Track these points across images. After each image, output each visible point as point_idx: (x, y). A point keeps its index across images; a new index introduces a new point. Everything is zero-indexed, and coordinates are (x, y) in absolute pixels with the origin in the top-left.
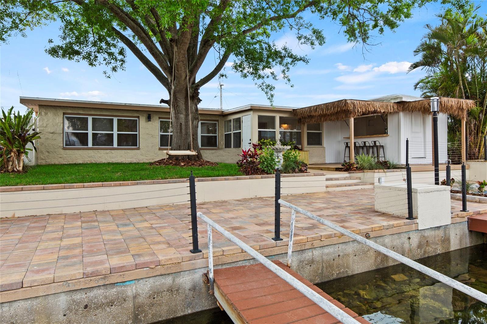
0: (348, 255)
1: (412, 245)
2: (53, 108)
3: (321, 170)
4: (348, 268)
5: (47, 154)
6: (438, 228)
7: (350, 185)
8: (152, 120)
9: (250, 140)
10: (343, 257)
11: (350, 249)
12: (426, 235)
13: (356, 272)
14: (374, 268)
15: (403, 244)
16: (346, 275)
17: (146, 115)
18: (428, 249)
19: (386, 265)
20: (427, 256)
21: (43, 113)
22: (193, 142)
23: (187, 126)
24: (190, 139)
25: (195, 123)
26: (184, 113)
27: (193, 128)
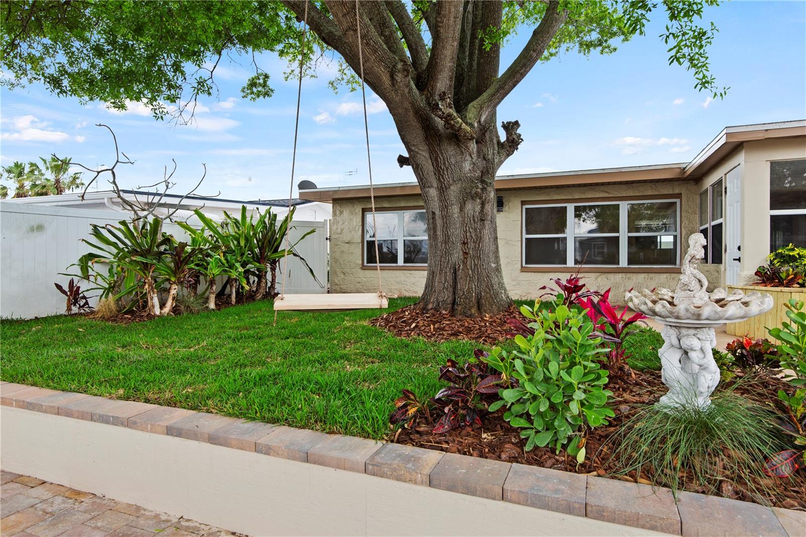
2: (351, 203)
5: (342, 276)
8: (506, 208)
9: (739, 248)
21: (338, 212)
22: (465, 263)
23: (446, 217)
24: (457, 255)
25: (473, 208)
26: (435, 185)
27: (463, 223)
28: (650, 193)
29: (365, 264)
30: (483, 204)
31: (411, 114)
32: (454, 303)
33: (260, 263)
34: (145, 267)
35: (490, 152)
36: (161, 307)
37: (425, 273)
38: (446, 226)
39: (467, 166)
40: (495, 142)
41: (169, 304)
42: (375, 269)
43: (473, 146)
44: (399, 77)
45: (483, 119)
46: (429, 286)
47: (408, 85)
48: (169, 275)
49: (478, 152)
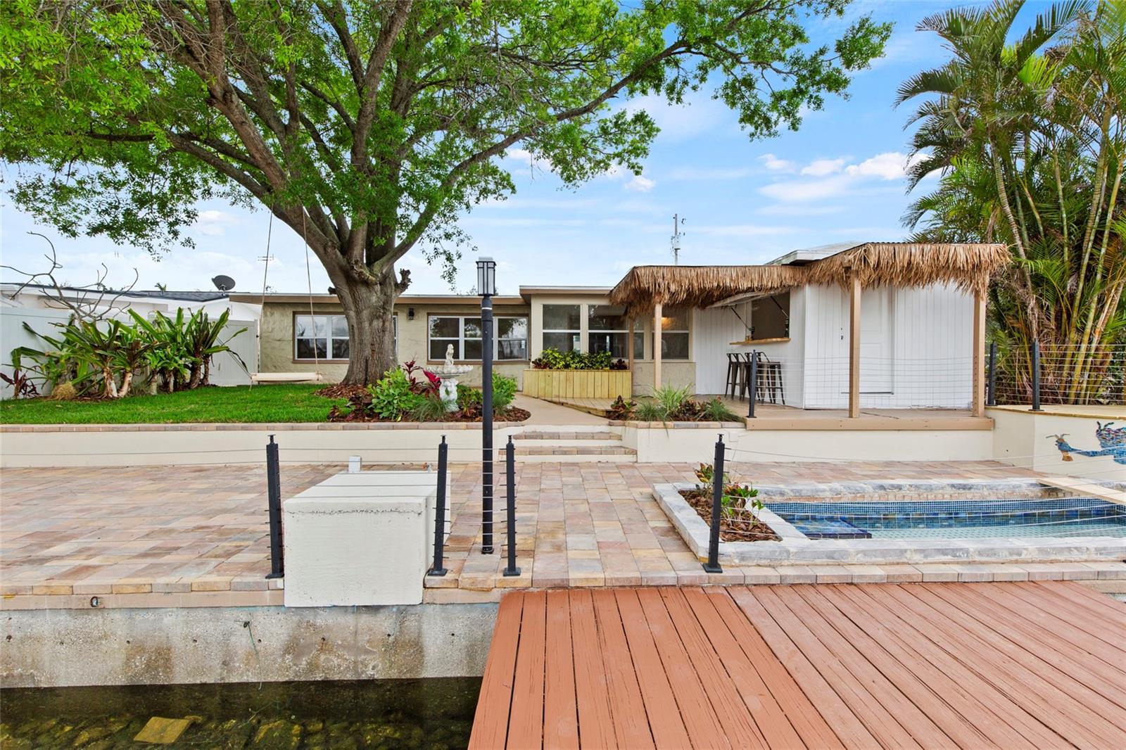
0: (38, 639)
1: (264, 642)
2: (281, 307)
3: (589, 413)
4: (36, 669)
6: (374, 609)
7: (565, 453)
8: (416, 317)
10: (22, 643)
11: (46, 626)
12: (319, 622)
13: (62, 683)
14: (121, 680)
15: (227, 635)
16: (29, 684)
17: (407, 311)
18: (328, 660)
19: (162, 680)
20: (319, 677)
21: (268, 313)
22: (372, 357)
23: (361, 329)
24: (368, 352)
25: (377, 324)
26: (353, 309)
27: (371, 332)
28: (510, 312)
29: (296, 358)
30: (384, 322)
31: (337, 268)
32: (366, 380)
33: (195, 357)
34: (103, 359)
35: (389, 291)
36: (118, 391)
37: (348, 365)
38: (361, 334)
39: (374, 299)
40: (392, 284)
41: (126, 388)
42: (314, 363)
43: (378, 287)
44: (329, 250)
45: (384, 271)
46: (350, 371)
47: (335, 254)
48: (124, 365)
49: (382, 290)
